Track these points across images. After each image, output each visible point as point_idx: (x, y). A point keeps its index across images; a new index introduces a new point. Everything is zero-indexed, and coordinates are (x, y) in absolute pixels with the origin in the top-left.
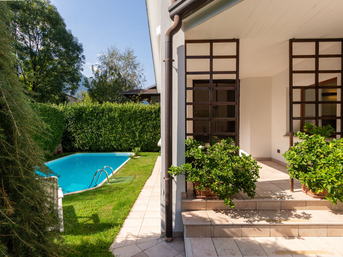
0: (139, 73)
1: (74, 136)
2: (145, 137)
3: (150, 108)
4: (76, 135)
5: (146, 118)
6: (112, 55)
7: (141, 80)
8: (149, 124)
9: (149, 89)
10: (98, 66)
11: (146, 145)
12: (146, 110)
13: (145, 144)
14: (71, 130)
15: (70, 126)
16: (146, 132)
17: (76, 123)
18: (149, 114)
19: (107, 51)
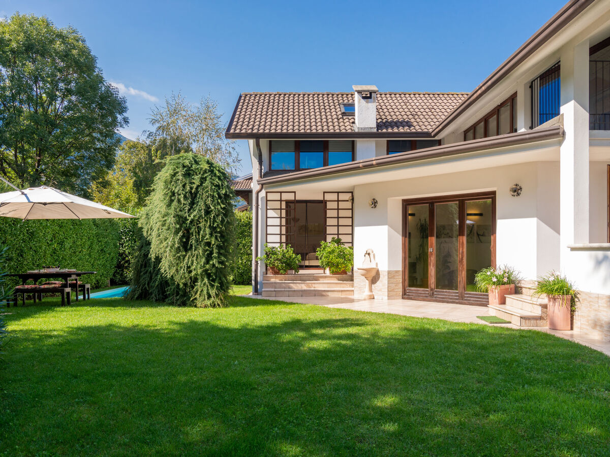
0: (228, 149)
1: (129, 260)
2: (240, 261)
3: (247, 218)
4: (132, 258)
5: (242, 233)
6: (175, 112)
7: (230, 160)
8: (246, 242)
9: (247, 180)
10: (148, 133)
11: (241, 274)
12: (241, 221)
13: (239, 272)
14: (124, 251)
15: (122, 244)
16: (242, 254)
17: (134, 239)
18: (246, 226)
19: (165, 105)
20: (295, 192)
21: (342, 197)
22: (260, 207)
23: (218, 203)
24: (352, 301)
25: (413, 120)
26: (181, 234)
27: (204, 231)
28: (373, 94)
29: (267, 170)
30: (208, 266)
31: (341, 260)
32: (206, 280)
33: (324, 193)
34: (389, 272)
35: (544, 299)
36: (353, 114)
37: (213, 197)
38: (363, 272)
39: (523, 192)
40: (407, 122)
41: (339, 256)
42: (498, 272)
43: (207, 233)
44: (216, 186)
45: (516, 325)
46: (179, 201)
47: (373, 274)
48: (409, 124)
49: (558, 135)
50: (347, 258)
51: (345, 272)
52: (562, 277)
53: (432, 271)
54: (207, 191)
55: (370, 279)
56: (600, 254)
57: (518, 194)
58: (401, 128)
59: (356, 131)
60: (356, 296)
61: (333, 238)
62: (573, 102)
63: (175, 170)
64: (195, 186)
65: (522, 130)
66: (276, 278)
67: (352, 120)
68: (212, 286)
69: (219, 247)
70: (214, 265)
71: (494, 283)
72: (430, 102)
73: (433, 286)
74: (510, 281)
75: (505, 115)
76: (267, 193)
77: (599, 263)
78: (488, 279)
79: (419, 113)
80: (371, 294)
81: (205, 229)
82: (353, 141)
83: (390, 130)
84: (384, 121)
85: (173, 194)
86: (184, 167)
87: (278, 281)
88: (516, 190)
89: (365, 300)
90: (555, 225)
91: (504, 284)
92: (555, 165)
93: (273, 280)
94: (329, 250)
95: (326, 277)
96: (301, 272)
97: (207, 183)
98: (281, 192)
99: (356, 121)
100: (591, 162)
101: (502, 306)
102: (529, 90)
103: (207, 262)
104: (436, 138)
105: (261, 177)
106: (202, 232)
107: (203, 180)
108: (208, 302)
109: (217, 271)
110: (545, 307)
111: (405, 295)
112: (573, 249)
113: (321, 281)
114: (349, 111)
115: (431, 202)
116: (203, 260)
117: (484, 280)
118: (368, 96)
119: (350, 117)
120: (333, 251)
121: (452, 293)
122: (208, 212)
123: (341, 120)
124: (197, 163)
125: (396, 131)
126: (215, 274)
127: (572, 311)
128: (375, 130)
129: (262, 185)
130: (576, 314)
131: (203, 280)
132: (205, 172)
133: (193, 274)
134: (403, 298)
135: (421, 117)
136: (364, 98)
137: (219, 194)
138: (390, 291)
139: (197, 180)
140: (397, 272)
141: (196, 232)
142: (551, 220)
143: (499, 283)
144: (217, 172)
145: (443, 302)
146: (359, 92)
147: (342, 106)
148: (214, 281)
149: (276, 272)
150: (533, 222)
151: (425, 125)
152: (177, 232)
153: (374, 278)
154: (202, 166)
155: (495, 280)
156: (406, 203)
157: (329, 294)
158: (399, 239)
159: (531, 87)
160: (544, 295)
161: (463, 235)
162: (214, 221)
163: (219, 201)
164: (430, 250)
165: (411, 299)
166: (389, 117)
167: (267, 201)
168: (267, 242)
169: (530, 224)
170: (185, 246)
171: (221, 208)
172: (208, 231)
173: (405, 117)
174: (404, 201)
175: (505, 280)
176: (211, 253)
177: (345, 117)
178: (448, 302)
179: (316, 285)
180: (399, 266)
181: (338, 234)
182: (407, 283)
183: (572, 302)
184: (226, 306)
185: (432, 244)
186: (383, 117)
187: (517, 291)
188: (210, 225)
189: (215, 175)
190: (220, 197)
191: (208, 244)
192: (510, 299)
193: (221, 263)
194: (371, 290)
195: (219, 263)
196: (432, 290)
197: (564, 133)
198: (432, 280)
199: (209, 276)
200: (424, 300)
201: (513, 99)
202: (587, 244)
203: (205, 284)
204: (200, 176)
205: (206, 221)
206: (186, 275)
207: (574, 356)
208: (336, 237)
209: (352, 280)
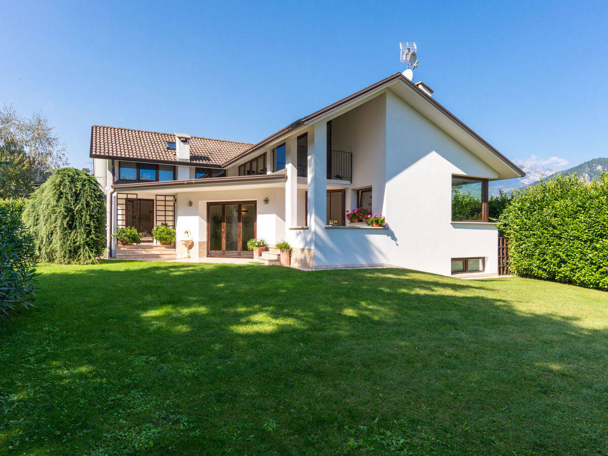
0: (59, 154)
20: (137, 194)
21: (168, 198)
22: (113, 202)
23: (95, 200)
24: (175, 259)
25: (210, 157)
26: (68, 219)
27: (85, 217)
28: (188, 140)
29: (117, 179)
30: (88, 239)
31: (169, 236)
32: (87, 248)
33: (156, 195)
34: (199, 243)
35: (279, 252)
36: (175, 149)
37: (91, 196)
38: (185, 242)
39: (269, 202)
40: (207, 157)
41: (167, 234)
42: (258, 240)
43: (88, 218)
44: (93, 189)
45: (267, 263)
46: (66, 198)
47: (190, 243)
48: (207, 159)
49: (284, 177)
50: (172, 235)
51: (170, 243)
52: (286, 242)
53: (224, 241)
54: (87, 193)
55: (188, 246)
56: (298, 231)
57: (267, 203)
58: (204, 161)
59: (178, 160)
60: (178, 257)
61: (162, 223)
62: (291, 164)
63: (62, 178)
64: (79, 189)
65: (269, 173)
66: (124, 247)
67: (174, 153)
68: (92, 251)
69: (95, 227)
70: (92, 238)
71: (256, 246)
72: (219, 146)
73: (224, 249)
74: (264, 245)
75: (261, 161)
76: (117, 193)
77: (298, 235)
78: (253, 244)
79: (213, 153)
80: (188, 255)
81: (86, 216)
82: (175, 166)
83: (198, 162)
84: (194, 155)
85: (62, 193)
86: (69, 176)
87: (125, 249)
88: (266, 201)
89: (185, 258)
90: (283, 218)
91: (261, 246)
92: (283, 190)
93: (122, 249)
94: (161, 230)
95: (158, 246)
96: (142, 244)
97: (87, 187)
98: (127, 194)
99: (177, 154)
100: (298, 190)
101: (260, 257)
102: (272, 153)
103: (87, 237)
104: (224, 169)
105: (114, 183)
106: (83, 218)
107: (84, 185)
108: (90, 261)
109: (94, 242)
110: (279, 255)
111: (209, 255)
112: (290, 229)
113: (155, 249)
114: (171, 146)
115: (224, 204)
116: (85, 235)
117: (251, 245)
118: (185, 141)
119: (173, 151)
120: (163, 231)
121: (235, 252)
122: (88, 205)
123: (167, 152)
124: (78, 174)
125: (202, 162)
126: (93, 244)
127: (290, 256)
128: (189, 161)
129: (115, 188)
130: (292, 257)
131: (84, 248)
132: (85, 180)
133: (78, 244)
134: (207, 257)
135: (215, 155)
136: (182, 141)
137: (95, 194)
138: (200, 253)
139: (79, 185)
140: (204, 242)
141: (79, 218)
142: (282, 215)
143: (259, 246)
144: (93, 181)
145: (230, 257)
146: (180, 138)
147: (166, 143)
148: (92, 248)
149: (125, 243)
150: (274, 216)
151: (218, 160)
152: (65, 217)
153: (191, 246)
154: (82, 176)
155: (257, 244)
156: (209, 205)
157: (161, 256)
158: (205, 223)
159: (273, 152)
160: (279, 250)
161: (240, 222)
162: (93, 211)
163: (96, 199)
164: (223, 230)
165: (212, 257)
166: (196, 153)
167: (117, 199)
168: (117, 225)
169: (273, 217)
170: (71, 226)
171: (98, 203)
172: (88, 217)
173: (205, 154)
174: (207, 203)
175: (262, 244)
176: (90, 231)
177: (169, 151)
178: (232, 258)
179: (152, 251)
180: (205, 239)
181: (165, 221)
182: (209, 248)
183: (290, 252)
184: (101, 263)
185: (224, 227)
186: (193, 153)
187: (267, 249)
188: (90, 214)
189: (92, 183)
190: (96, 197)
191: (89, 225)
192: (264, 254)
193: (97, 237)
194: (188, 253)
195: (96, 237)
196: (224, 251)
197: (287, 177)
198: (224, 246)
199: (89, 245)
200: (219, 257)
201: (265, 155)
202: (296, 227)
203: (86, 250)
204: (81, 182)
205: (87, 211)
206: (72, 245)
207: (290, 271)
208: (164, 222)
209: (175, 248)
